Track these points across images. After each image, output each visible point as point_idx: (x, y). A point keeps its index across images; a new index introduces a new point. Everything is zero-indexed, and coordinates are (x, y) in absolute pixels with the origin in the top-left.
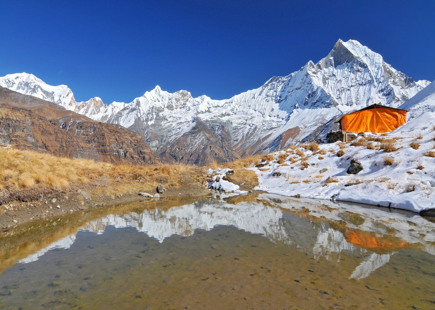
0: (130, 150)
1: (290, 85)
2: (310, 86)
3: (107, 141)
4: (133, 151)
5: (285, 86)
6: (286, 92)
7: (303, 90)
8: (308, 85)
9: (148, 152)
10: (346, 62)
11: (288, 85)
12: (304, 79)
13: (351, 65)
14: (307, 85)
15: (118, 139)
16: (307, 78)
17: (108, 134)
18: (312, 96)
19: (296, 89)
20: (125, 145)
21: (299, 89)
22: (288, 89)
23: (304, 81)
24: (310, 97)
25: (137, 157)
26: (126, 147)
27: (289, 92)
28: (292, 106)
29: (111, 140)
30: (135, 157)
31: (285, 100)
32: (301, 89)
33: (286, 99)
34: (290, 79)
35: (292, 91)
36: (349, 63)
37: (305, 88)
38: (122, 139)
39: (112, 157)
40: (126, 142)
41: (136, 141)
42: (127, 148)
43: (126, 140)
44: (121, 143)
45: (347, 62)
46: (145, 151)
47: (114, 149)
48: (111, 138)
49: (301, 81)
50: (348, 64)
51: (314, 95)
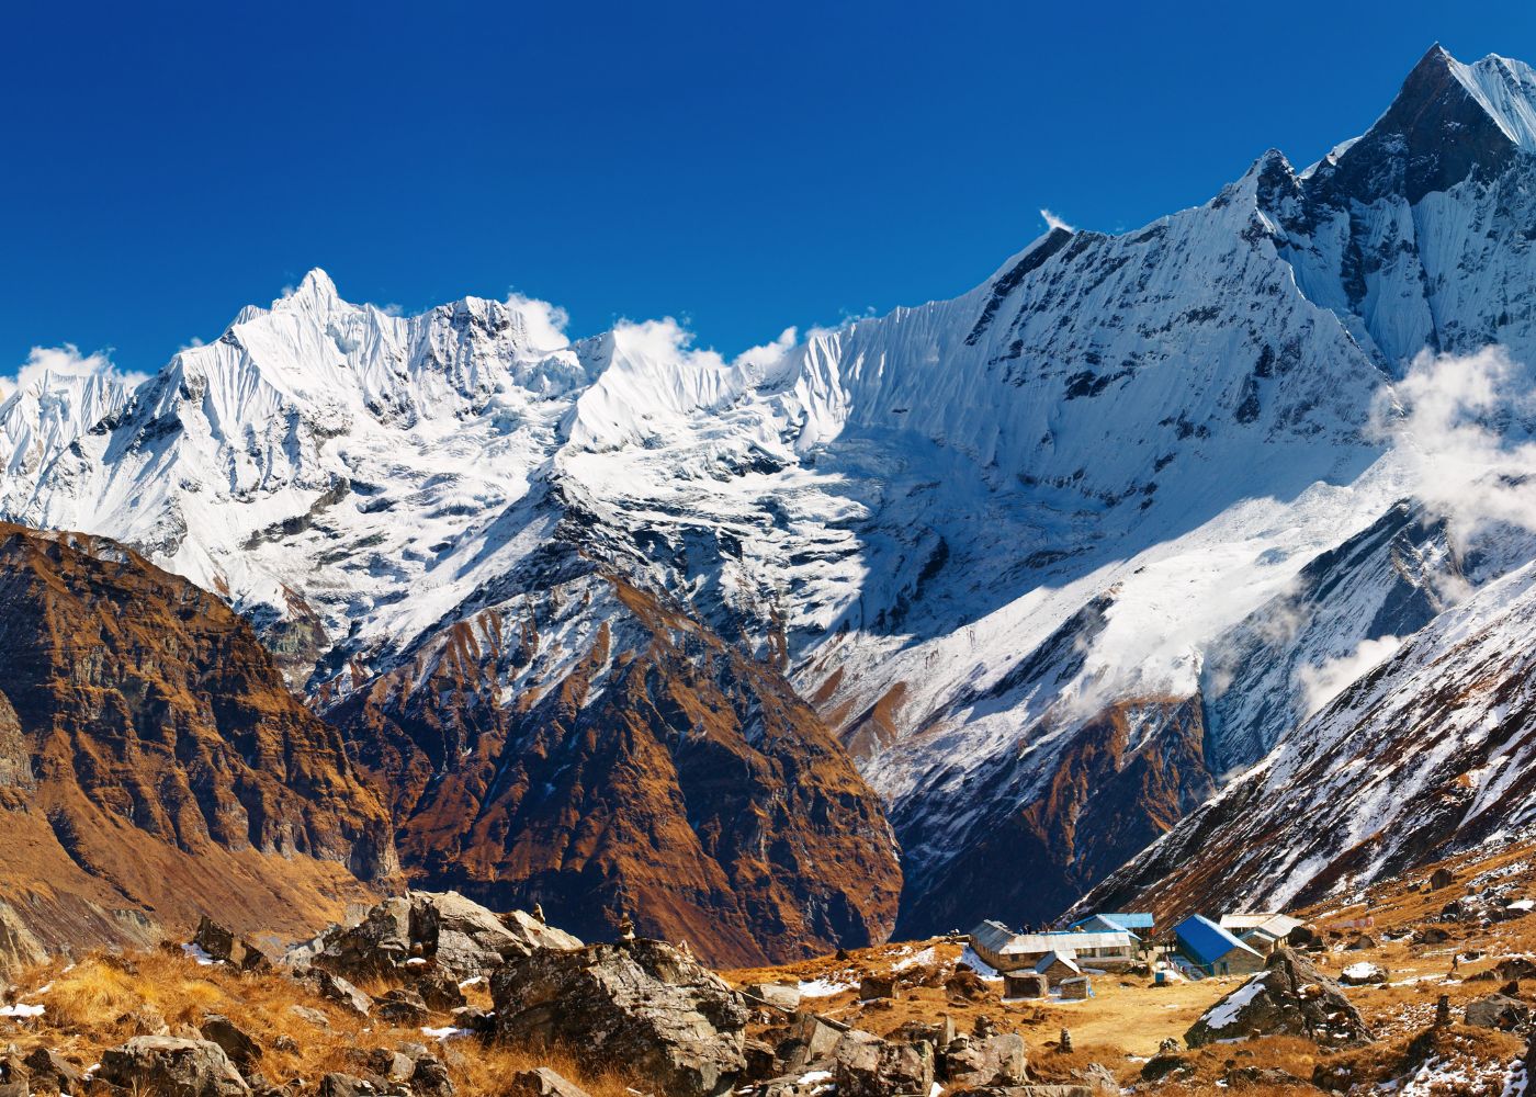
0: (177, 698)
1: (1154, 287)
2: (1269, 307)
3: (59, 642)
4: (191, 701)
5: (1127, 291)
6: (1132, 331)
7: (1229, 328)
8: (1260, 298)
9: (276, 708)
10: (1470, 176)
11: (1142, 287)
12: (1239, 261)
13: (1500, 199)
14: (1252, 299)
15: (113, 629)
16: (1254, 256)
17: (63, 604)
18: (1285, 368)
19: (1193, 316)
20: (148, 666)
21: (1209, 314)
22: (1140, 313)
23: (1235, 270)
24: (1273, 372)
25: (217, 737)
26: (157, 678)
27: (1147, 335)
28: (1164, 423)
29: (76, 638)
30: (207, 741)
31: (1125, 378)
32: (1218, 321)
33: (1130, 372)
34: (1156, 253)
35: (1168, 328)
36: (1486, 184)
37: (1246, 313)
38: (135, 628)
39: (82, 736)
40: (157, 646)
41: (205, 643)
42: (162, 685)
43: (159, 640)
44: (129, 652)
45: (1478, 176)
46: (258, 699)
47: (91, 688)
48: (78, 629)
49: (1218, 269)
50: (1483, 188)
51: (1293, 360)
